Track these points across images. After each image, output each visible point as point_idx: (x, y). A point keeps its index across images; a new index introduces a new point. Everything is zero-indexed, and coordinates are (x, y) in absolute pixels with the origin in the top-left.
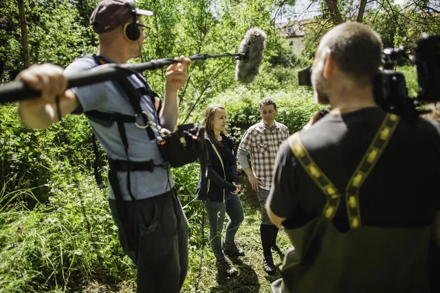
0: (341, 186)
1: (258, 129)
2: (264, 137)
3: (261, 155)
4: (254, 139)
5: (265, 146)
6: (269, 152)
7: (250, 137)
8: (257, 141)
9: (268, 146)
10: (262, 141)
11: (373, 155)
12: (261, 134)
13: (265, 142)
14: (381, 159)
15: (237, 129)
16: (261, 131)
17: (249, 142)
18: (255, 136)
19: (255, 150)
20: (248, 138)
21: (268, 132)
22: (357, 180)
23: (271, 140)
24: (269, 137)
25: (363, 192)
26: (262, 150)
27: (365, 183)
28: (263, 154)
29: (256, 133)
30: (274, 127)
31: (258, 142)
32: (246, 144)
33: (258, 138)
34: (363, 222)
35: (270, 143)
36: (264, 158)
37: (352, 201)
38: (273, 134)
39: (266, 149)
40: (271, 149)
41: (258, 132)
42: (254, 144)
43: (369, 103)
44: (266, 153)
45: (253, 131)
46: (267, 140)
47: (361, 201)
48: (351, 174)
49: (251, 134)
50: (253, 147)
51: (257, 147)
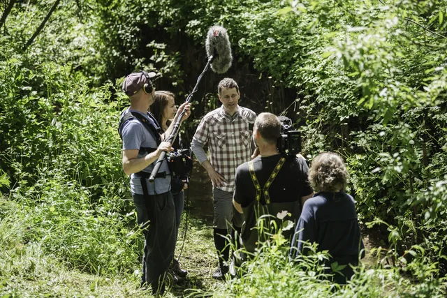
0: (262, 186)
1: (216, 116)
2: (222, 127)
3: (218, 149)
4: (210, 129)
5: (223, 138)
6: (228, 145)
7: (207, 126)
8: (213, 131)
9: (227, 138)
10: (219, 132)
11: (274, 175)
12: (220, 123)
13: (224, 134)
14: (277, 177)
15: (158, 46)
16: (220, 120)
17: (206, 132)
18: (212, 125)
19: (213, 142)
20: (204, 128)
21: (228, 120)
22: (268, 184)
23: (231, 131)
24: (229, 127)
25: (270, 189)
26: (220, 143)
27: (271, 186)
28: (221, 147)
29: (213, 121)
30: (236, 114)
31: (215, 133)
32: (202, 134)
33: (216, 128)
34: (271, 201)
35: (229, 134)
36: (221, 152)
37: (266, 193)
38: (233, 123)
39: (224, 142)
40: (230, 141)
41: (216, 121)
42: (211, 135)
43: (275, 153)
44: (224, 147)
45: (210, 119)
46: (226, 131)
47: (269, 192)
48: (266, 182)
49: (208, 122)
50: (210, 138)
51: (214, 139)
